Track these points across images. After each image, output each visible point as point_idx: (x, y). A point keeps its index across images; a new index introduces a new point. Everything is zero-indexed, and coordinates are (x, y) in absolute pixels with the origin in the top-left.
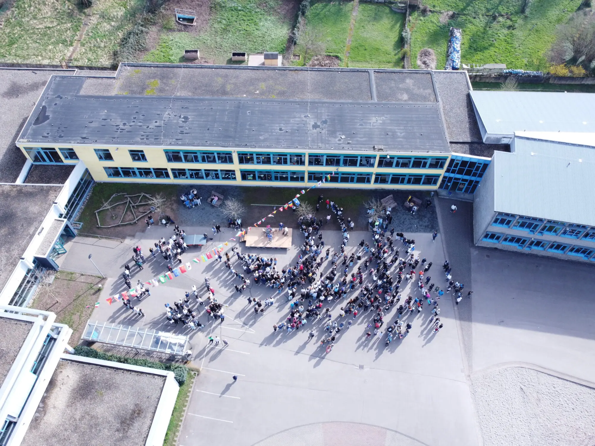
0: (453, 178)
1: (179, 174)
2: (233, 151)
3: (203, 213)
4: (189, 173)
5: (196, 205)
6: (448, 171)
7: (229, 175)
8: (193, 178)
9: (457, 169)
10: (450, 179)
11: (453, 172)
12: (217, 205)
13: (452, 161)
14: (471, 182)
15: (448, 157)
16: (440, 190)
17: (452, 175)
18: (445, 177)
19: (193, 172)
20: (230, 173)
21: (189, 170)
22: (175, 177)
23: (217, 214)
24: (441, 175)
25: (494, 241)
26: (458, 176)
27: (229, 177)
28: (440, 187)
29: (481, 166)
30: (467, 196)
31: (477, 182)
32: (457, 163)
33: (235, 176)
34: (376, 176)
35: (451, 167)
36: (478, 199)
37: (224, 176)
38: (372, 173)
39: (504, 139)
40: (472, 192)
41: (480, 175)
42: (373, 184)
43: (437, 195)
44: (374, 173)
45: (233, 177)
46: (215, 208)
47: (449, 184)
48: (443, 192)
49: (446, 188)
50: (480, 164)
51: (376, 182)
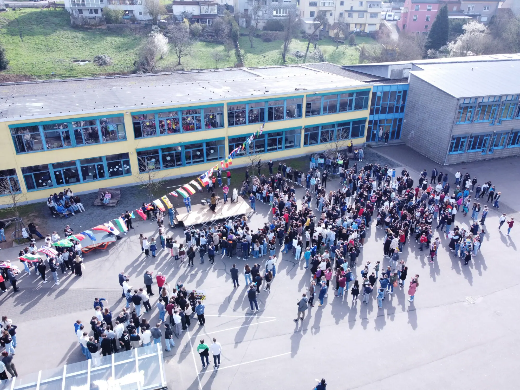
0: (378, 121)
1: (37, 177)
2: (124, 112)
3: (93, 218)
4: (55, 172)
5: (77, 212)
6: (371, 113)
7: (120, 167)
8: (62, 183)
9: (380, 106)
10: (376, 122)
11: (377, 113)
12: (112, 203)
13: (374, 94)
14: (395, 120)
15: (370, 89)
16: (368, 143)
17: (376, 117)
18: (370, 122)
19: (61, 169)
20: (122, 160)
21: (54, 165)
22: (30, 187)
23: (117, 212)
24: (367, 118)
25: (459, 152)
26: (382, 117)
27: (120, 169)
28: (368, 139)
29: (402, 94)
30: (395, 141)
31: (401, 120)
32: (379, 98)
33: (130, 166)
34: (305, 131)
35: (374, 106)
36: (413, 132)
37: (111, 170)
38: (301, 127)
39: (405, 71)
40: (398, 137)
41: (402, 108)
42: (304, 147)
43: (369, 146)
44: (303, 127)
45: (126, 169)
46: (111, 209)
47: (375, 132)
48: (373, 143)
49: (373, 139)
50: (400, 92)
51: (305, 143)
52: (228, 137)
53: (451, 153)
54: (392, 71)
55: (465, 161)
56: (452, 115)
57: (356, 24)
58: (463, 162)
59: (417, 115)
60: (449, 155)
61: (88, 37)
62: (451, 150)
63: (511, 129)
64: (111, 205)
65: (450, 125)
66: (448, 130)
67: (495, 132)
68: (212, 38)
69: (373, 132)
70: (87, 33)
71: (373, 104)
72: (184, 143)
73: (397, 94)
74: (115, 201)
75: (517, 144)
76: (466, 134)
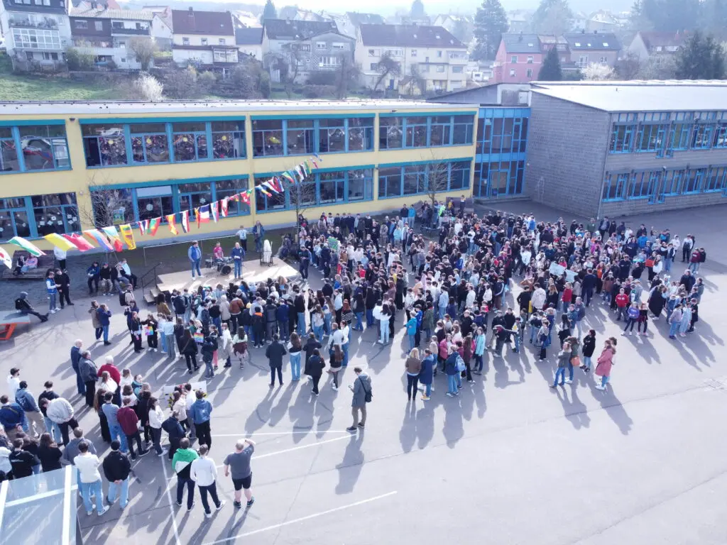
0: (488, 163)
6: (478, 151)
7: (59, 218)
9: (491, 141)
10: (486, 165)
11: (487, 151)
12: (38, 273)
13: (481, 121)
14: (514, 163)
15: (475, 112)
16: (477, 197)
17: (486, 158)
18: (477, 166)
20: (63, 206)
24: (472, 158)
25: (617, 199)
26: (495, 158)
27: (60, 223)
28: (475, 193)
29: (520, 124)
30: (515, 196)
31: (522, 164)
32: (488, 127)
33: (78, 218)
34: (380, 174)
35: (482, 139)
36: (542, 179)
37: (42, 223)
38: (374, 165)
39: (521, 94)
40: (519, 191)
41: (523, 145)
42: (378, 199)
43: (478, 202)
44: (376, 166)
45: (71, 222)
46: (35, 284)
47: (485, 182)
48: (483, 199)
49: (483, 193)
50: (518, 120)
51: (381, 194)
52: (254, 174)
53: (605, 200)
54: (504, 93)
55: (627, 213)
56: (603, 140)
57: (434, 81)
58: (624, 216)
59: (547, 152)
60: (602, 203)
61: (39, 86)
62: (605, 197)
63: (686, 165)
64: (36, 276)
65: (601, 155)
66: (600, 163)
67: (665, 167)
68: (230, 92)
69: (483, 182)
70: (37, 81)
71: (479, 138)
72: (176, 180)
73: (515, 123)
74: (44, 270)
75: (695, 189)
76: (625, 169)
